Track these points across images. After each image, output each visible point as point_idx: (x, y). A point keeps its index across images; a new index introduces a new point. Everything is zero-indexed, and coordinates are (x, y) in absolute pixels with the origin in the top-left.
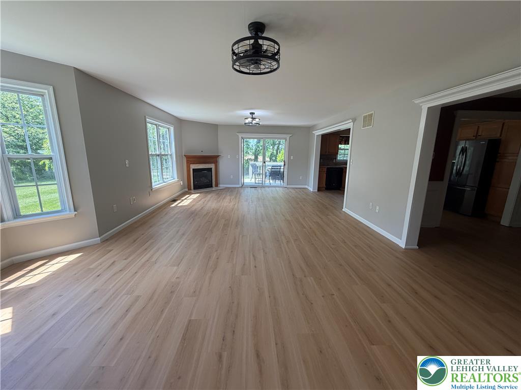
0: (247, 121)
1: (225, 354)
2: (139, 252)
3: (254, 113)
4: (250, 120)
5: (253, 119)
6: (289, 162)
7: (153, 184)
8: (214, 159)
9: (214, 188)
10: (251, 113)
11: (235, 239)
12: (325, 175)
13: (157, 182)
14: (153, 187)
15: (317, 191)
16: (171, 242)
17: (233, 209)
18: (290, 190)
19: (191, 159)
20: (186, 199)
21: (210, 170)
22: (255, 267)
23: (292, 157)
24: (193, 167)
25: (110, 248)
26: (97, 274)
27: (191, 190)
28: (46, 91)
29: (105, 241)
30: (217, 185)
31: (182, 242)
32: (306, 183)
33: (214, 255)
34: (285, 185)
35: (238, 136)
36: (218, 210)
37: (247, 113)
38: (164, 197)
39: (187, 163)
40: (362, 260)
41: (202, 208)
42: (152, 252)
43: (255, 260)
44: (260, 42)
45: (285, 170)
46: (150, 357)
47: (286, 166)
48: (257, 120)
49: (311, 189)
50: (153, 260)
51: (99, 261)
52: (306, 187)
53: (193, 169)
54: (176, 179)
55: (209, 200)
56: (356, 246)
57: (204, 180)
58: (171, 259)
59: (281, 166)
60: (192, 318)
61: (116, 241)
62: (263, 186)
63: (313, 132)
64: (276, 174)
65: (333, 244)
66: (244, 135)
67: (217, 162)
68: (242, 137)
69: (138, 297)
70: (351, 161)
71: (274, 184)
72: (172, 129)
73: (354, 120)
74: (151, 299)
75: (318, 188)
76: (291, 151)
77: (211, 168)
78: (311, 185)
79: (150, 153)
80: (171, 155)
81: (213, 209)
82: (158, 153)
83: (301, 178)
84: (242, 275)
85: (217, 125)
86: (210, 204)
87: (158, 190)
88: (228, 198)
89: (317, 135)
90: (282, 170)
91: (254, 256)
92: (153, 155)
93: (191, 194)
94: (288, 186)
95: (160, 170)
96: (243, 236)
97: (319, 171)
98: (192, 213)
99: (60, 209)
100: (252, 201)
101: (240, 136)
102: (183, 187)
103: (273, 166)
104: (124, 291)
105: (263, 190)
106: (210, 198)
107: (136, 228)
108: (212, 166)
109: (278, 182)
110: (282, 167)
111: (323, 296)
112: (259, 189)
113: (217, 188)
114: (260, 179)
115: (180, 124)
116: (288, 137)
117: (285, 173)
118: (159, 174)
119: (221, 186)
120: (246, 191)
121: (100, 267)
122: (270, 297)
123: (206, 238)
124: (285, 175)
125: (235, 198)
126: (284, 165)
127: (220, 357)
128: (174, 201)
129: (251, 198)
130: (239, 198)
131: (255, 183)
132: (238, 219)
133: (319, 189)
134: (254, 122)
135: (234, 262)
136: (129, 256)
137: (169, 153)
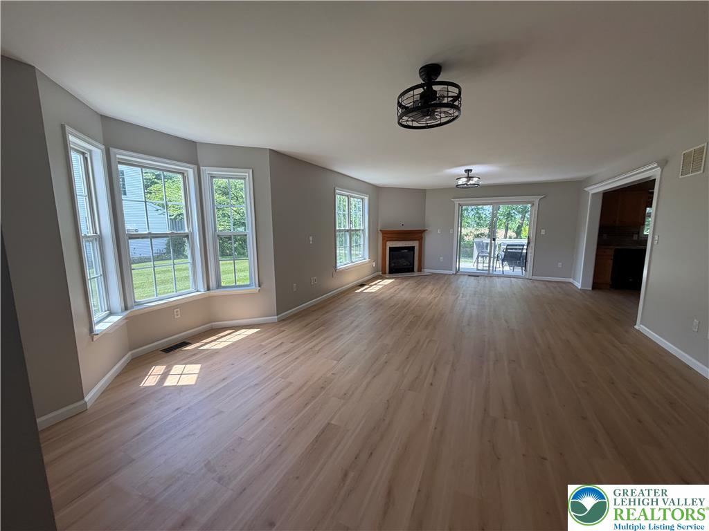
0: (460, 182)
1: (351, 475)
2: (307, 337)
3: (471, 170)
4: (463, 181)
5: (469, 178)
6: (537, 240)
7: (338, 265)
8: (418, 235)
9: (416, 274)
10: (466, 171)
11: (418, 343)
12: (611, 262)
13: (343, 262)
14: (338, 268)
15: (591, 289)
16: (341, 333)
17: (430, 304)
18: (537, 284)
19: (388, 235)
20: (375, 284)
21: (412, 249)
22: (431, 384)
23: (543, 232)
24: (390, 244)
25: (283, 329)
26: (264, 352)
27: (385, 273)
28: (247, 174)
29: (281, 321)
30: (420, 270)
31: (353, 334)
32: (571, 273)
33: (384, 358)
34: (529, 275)
35: (454, 202)
36: (410, 302)
37: (461, 170)
38: (351, 280)
39: (383, 239)
40: (640, 421)
41: (391, 297)
42: (318, 340)
43: (434, 375)
44: (435, 88)
45: (530, 251)
46: (279, 446)
47: (532, 244)
48: (476, 179)
49: (579, 285)
50: (317, 349)
51: (270, 340)
52: (571, 280)
53: (390, 248)
54: (367, 260)
55: (403, 289)
56: (635, 394)
57: (403, 262)
58: (335, 351)
59: (523, 246)
60: (332, 422)
61: (290, 323)
62: (488, 275)
63: (586, 189)
64: (513, 256)
65: (584, 382)
66: (462, 201)
67: (422, 238)
68: (460, 205)
69: (291, 383)
70: (656, 238)
71: (511, 273)
72: (366, 199)
73: (663, 164)
74: (300, 388)
75: (594, 283)
76: (540, 223)
77: (414, 247)
78: (580, 277)
79: (337, 228)
80: (363, 230)
81: (404, 301)
82: (347, 228)
83: (560, 265)
84: (409, 390)
85: (425, 190)
86: (402, 293)
87: (343, 271)
88: (430, 287)
89: (593, 194)
90: (524, 251)
91: (435, 369)
92: (340, 231)
93: (383, 278)
94: (534, 277)
95: (348, 248)
96: (429, 341)
97: (597, 255)
98: (376, 302)
99: (248, 283)
100: (463, 294)
101: (457, 202)
102: (376, 270)
103: (508, 245)
104: (280, 375)
105: (487, 281)
106: (407, 285)
107: (313, 311)
108: (415, 244)
109: (518, 271)
110: (525, 247)
111: (524, 455)
112: (481, 280)
113: (419, 274)
114: (485, 265)
115: (377, 193)
116: (536, 199)
117: (529, 255)
118: (346, 252)
119: (426, 271)
120: (460, 280)
121: (270, 345)
122: (436, 428)
123: (382, 335)
124: (529, 259)
125: (440, 288)
126: (529, 243)
127: (346, 475)
128: (362, 285)
129: (464, 291)
130: (446, 289)
131: (478, 270)
132: (434, 316)
133: (596, 286)
134: (471, 182)
135: (406, 371)
136: (297, 340)
137: (362, 228)
